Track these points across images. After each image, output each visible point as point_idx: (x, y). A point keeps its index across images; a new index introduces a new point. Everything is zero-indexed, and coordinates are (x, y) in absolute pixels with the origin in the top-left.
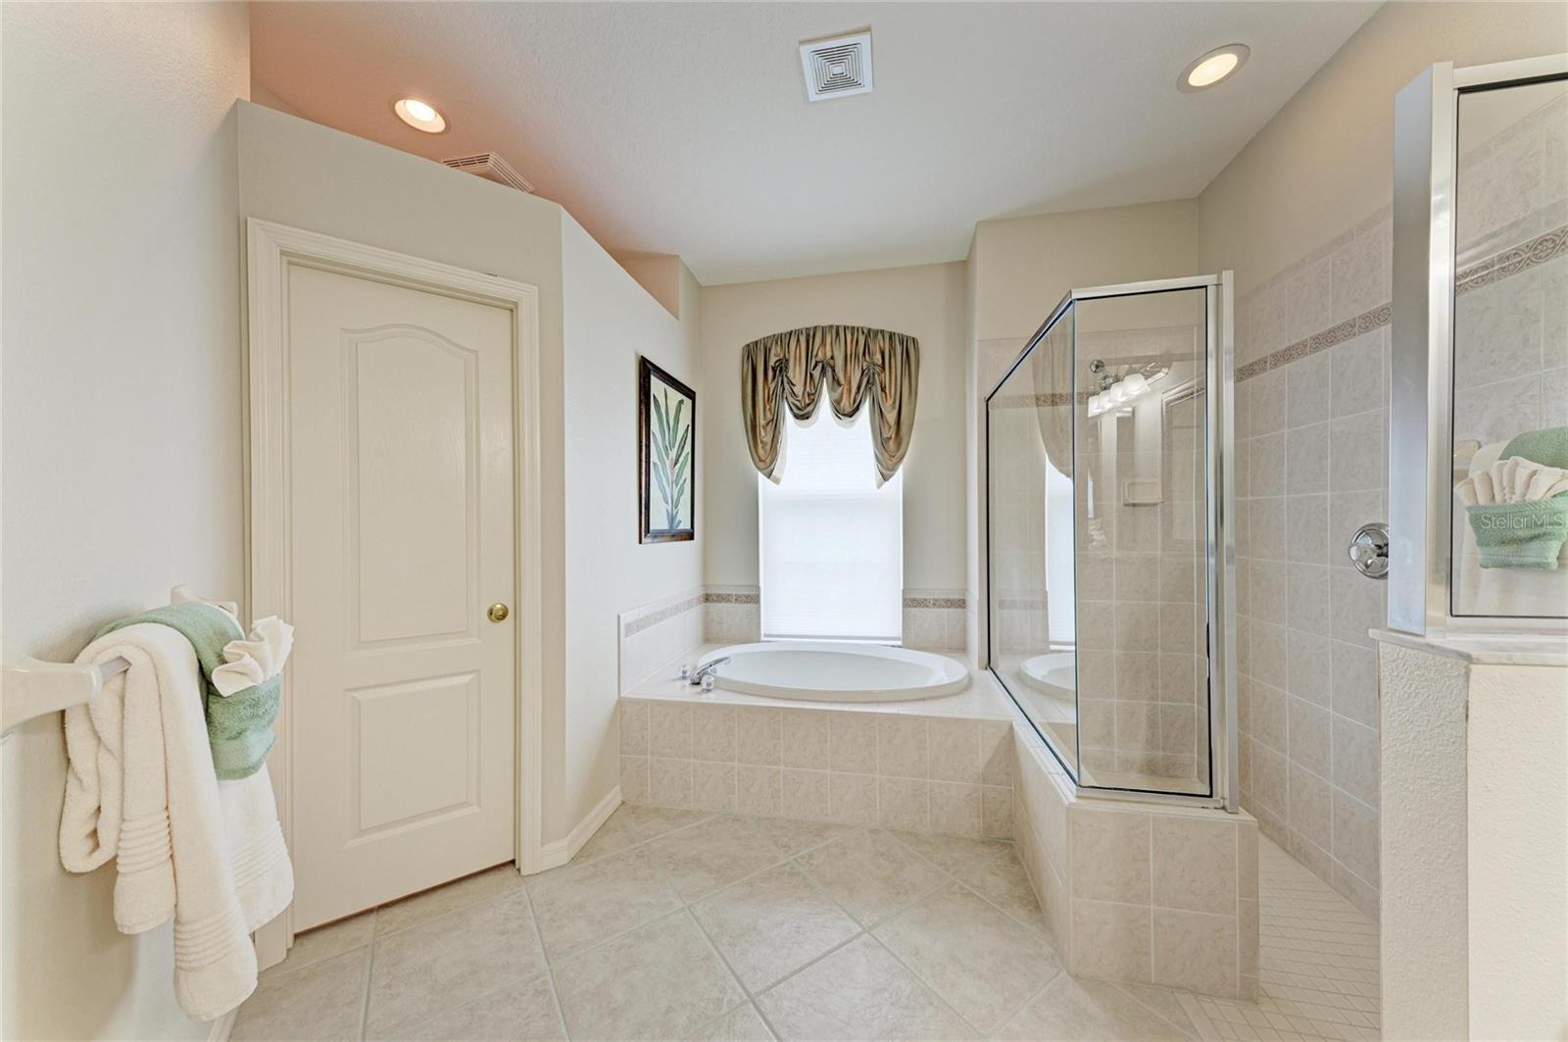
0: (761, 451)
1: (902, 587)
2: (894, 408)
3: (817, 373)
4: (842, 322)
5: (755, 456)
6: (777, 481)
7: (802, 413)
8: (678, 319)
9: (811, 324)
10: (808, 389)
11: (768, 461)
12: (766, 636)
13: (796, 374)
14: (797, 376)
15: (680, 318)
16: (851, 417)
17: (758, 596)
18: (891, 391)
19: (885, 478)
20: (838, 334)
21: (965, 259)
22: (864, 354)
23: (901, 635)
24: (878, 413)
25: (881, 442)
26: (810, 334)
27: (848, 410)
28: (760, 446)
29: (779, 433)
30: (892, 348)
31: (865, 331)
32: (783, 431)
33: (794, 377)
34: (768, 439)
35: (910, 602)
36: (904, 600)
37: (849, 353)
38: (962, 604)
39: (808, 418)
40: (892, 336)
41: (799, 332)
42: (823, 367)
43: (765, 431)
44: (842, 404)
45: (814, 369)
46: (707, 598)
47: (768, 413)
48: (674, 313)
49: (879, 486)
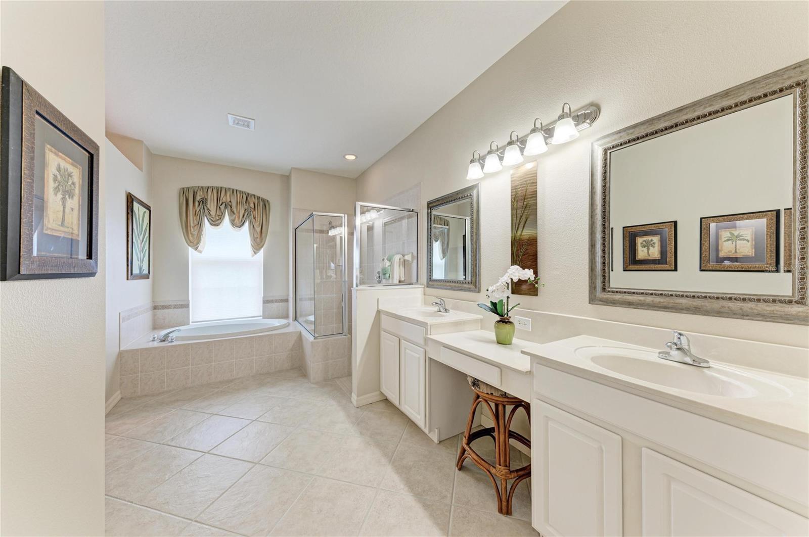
0: (191, 238)
1: (262, 295)
2: (259, 226)
3: (223, 207)
4: (235, 188)
5: (188, 240)
6: (200, 252)
7: (214, 223)
8: (142, 171)
9: (220, 185)
10: (218, 213)
11: (195, 242)
12: (192, 322)
13: (212, 206)
14: (212, 207)
15: (144, 171)
16: (240, 227)
17: (189, 304)
18: (258, 219)
19: (255, 253)
20: (233, 192)
21: (288, 175)
22: (246, 202)
23: (262, 315)
24: (252, 226)
25: (254, 239)
26: (219, 190)
27: (238, 225)
28: (190, 235)
29: (202, 230)
30: (259, 203)
31: (247, 194)
32: (204, 230)
33: (210, 207)
34: (196, 233)
35: (266, 302)
36: (263, 301)
37: (238, 201)
38: (287, 301)
39: (218, 226)
40: (258, 198)
41: (213, 188)
42: (226, 205)
43: (194, 229)
44: (235, 222)
45: (221, 205)
46: (155, 308)
47: (195, 221)
48: (141, 169)
49: (253, 256)
